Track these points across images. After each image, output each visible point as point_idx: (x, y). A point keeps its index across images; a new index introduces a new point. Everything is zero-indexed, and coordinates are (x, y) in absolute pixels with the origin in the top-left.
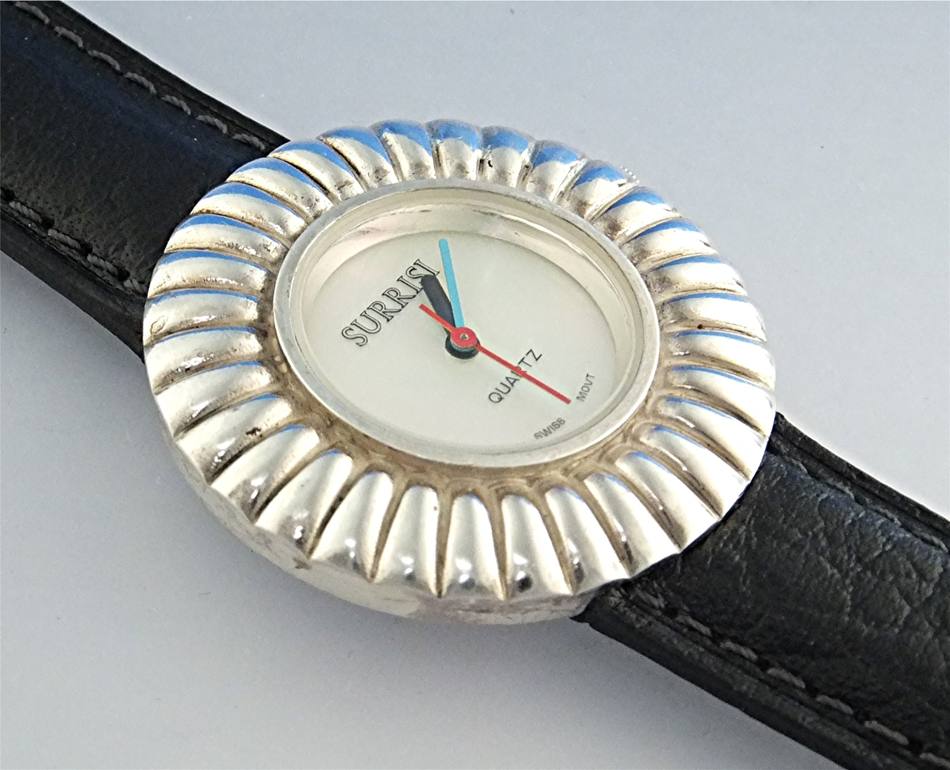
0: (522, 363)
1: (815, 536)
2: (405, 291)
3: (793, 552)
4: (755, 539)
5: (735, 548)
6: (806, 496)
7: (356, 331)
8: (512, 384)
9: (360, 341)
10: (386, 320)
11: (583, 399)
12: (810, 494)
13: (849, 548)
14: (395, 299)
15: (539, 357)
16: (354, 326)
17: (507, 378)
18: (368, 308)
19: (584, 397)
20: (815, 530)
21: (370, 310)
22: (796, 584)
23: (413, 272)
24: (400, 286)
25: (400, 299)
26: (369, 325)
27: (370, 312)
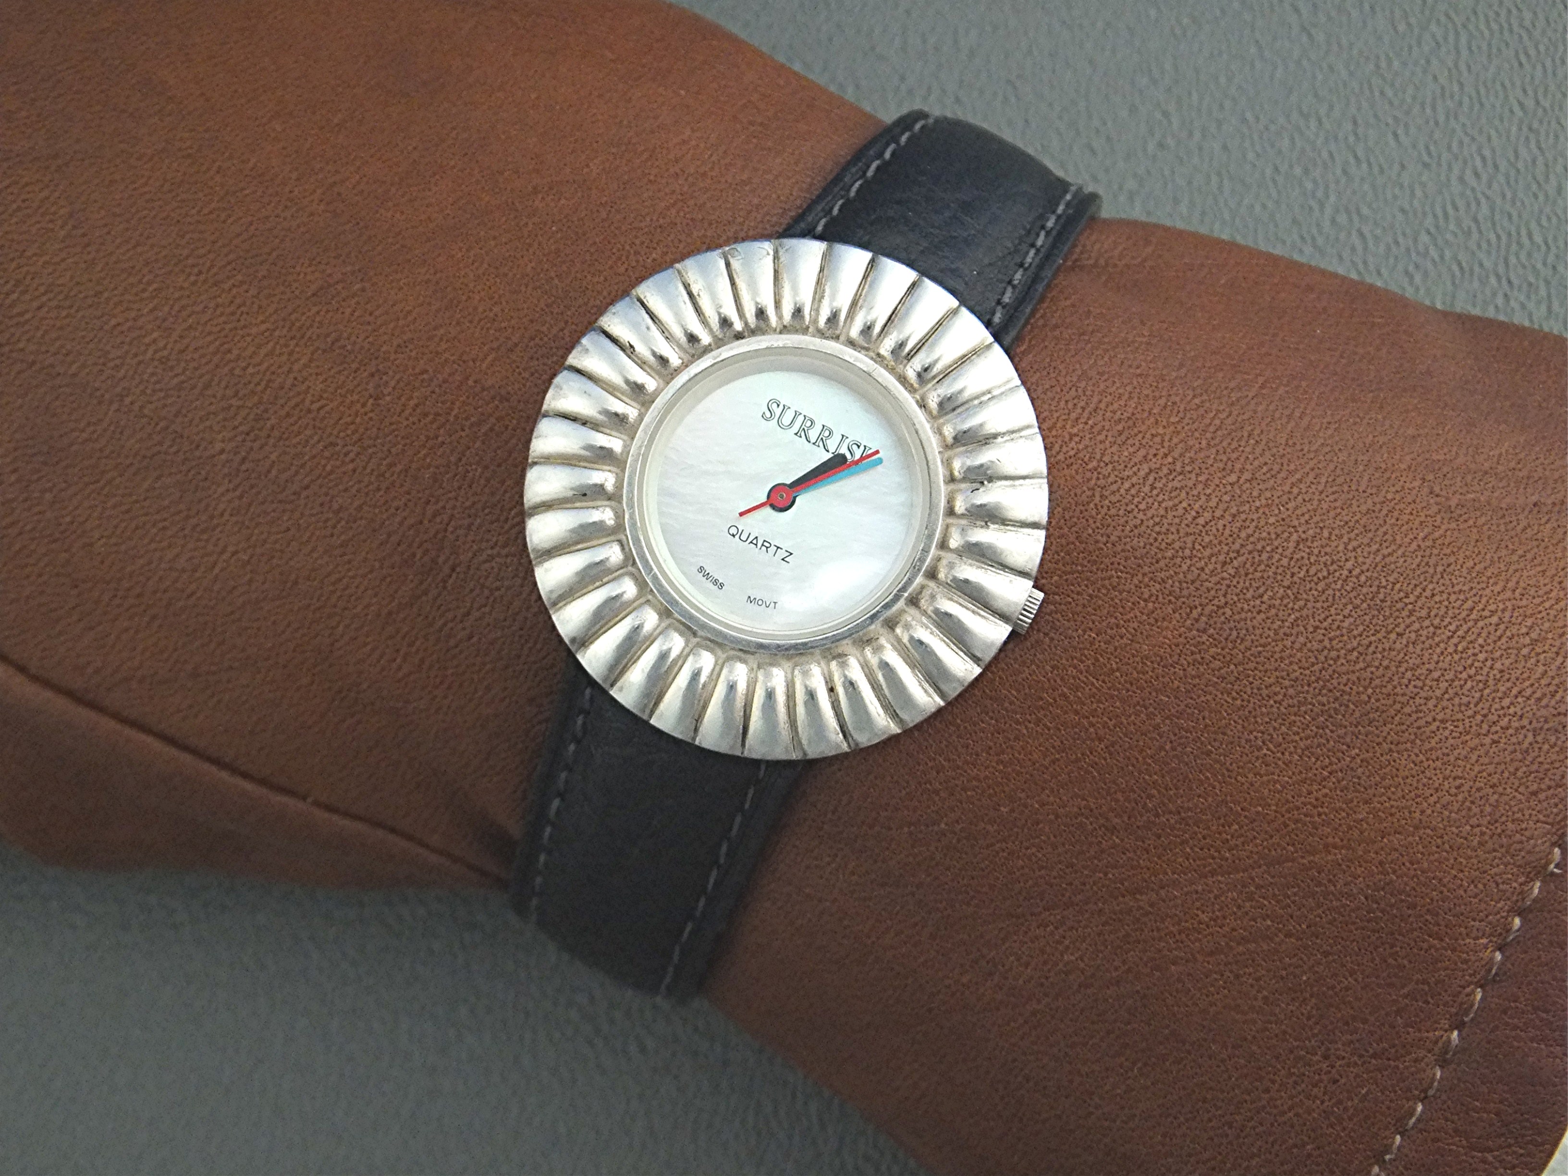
2: (832, 444)
7: (778, 411)
8: (751, 542)
9: (768, 414)
10: (796, 432)
14: (821, 437)
15: (785, 561)
16: (783, 408)
17: (757, 538)
18: (805, 416)
21: (804, 418)
23: (855, 447)
24: (837, 438)
25: (821, 441)
26: (786, 420)
27: (801, 418)
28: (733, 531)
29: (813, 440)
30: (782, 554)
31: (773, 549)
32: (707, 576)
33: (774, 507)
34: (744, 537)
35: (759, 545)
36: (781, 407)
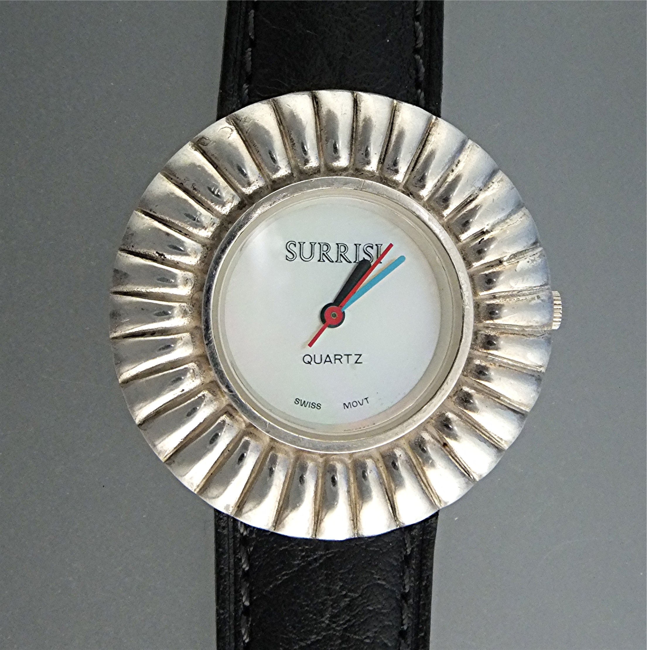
0: (346, 357)
1: (345, 596)
2: (350, 255)
3: (323, 591)
4: (318, 564)
5: (303, 557)
6: (373, 574)
7: (296, 250)
8: (326, 361)
9: (290, 256)
10: (319, 259)
11: (346, 407)
12: (376, 575)
13: (349, 621)
14: (340, 253)
15: (358, 363)
16: (299, 245)
17: (328, 356)
18: (319, 243)
19: (348, 407)
20: (349, 594)
21: (319, 245)
22: (302, 607)
23: (369, 249)
24: (352, 248)
25: (341, 256)
26: (307, 253)
27: (317, 247)
28: (307, 359)
29: (334, 259)
30: (353, 359)
31: (345, 358)
32: (304, 404)
33: (330, 326)
34: (318, 361)
35: (333, 360)
36: (298, 245)
